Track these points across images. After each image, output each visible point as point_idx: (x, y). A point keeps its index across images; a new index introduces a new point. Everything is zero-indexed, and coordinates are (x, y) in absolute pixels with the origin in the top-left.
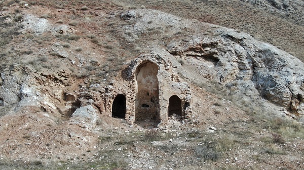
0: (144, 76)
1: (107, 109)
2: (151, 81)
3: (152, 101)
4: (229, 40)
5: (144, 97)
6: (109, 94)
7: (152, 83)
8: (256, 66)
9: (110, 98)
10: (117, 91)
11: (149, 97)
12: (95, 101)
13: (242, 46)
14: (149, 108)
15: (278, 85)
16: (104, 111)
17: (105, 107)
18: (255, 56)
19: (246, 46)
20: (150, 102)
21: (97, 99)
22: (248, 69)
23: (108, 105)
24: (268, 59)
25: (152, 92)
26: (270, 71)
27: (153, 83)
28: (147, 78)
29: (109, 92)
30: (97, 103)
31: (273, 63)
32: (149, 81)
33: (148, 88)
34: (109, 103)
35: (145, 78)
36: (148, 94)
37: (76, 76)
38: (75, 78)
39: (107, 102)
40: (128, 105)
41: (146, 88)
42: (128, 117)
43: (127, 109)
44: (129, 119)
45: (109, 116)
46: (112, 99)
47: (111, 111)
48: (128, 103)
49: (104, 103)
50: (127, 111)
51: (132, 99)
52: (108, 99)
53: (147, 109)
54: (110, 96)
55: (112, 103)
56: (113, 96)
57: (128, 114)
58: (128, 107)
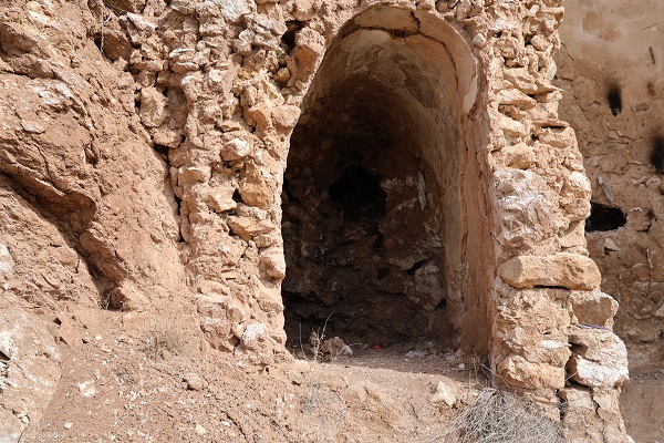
1: (211, 233)
9: (245, 60)
14: (625, 232)
16: (167, 261)
17: (183, 206)
20: (638, 171)
23: (232, 166)
25: (661, 72)
33: (610, 35)
34: (243, 144)
36: (614, 100)
39: (204, 120)
40: (520, 163)
41: (590, 38)
42: (558, 345)
43: (522, 217)
44: (570, 368)
45: (237, 341)
46: (281, 85)
47: (266, 267)
48: (513, 137)
49: (167, 137)
50: (518, 247)
51: (540, 96)
52: (214, 75)
53: (610, 244)
54: (241, 24)
55: (283, 147)
56: (289, 40)
57: (541, 300)
58: (526, 193)
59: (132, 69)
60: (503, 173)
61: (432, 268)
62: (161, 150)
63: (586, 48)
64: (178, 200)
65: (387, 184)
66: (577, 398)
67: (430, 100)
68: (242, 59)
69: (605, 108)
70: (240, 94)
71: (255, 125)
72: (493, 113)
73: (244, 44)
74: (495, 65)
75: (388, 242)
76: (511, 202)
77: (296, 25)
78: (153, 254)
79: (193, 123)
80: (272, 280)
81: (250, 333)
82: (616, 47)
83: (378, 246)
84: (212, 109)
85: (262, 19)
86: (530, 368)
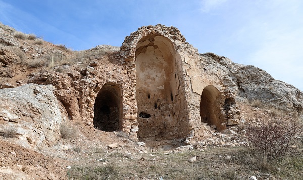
0: (142, 68)
1: (84, 111)
2: (153, 76)
3: (155, 107)
4: (209, 58)
5: (142, 101)
6: (89, 80)
7: (154, 79)
8: (242, 83)
9: (91, 88)
10: (105, 76)
11: (152, 101)
12: (58, 89)
13: (223, 65)
14: (151, 118)
15: (278, 96)
16: (78, 114)
17: (80, 107)
18: (238, 73)
19: (226, 64)
20: (153, 109)
21: (63, 85)
22: (235, 85)
23: (88, 102)
24: (252, 75)
25: (156, 93)
26: (258, 85)
27: (157, 79)
28: (146, 72)
29: (89, 75)
30: (62, 92)
31: (259, 78)
32: (149, 77)
33: (149, 86)
34: (90, 99)
35: (143, 71)
36: (149, 97)
37: (26, 64)
38: (24, 68)
39: (85, 95)
40: (127, 104)
41: (146, 86)
42: (129, 126)
43: (126, 110)
44: (131, 129)
45: (88, 124)
46: (95, 91)
47: (91, 116)
48: (126, 100)
49: (79, 97)
50: (125, 114)
51: (132, 95)
52: (86, 90)
53: (148, 120)
54: (91, 83)
55: (95, 100)
56: (97, 86)
57: (128, 121)
58: (127, 107)
59: (75, 88)
60: (124, 105)
61: (117, 123)
62: (78, 99)
63: (145, 88)
64: (80, 106)
65: (110, 108)
66: (131, 133)
67: (117, 95)
68: (90, 88)
69: (148, 98)
70: (90, 92)
71: (91, 97)
72: (124, 97)
73: (91, 86)
74: (124, 91)
75: (110, 118)
76: (124, 108)
77: (98, 84)
78: (76, 113)
79: (83, 96)
80: (92, 118)
81: (89, 123)
82: (150, 88)
83: (108, 119)
84: (86, 94)
85: (93, 83)
86: (125, 129)
